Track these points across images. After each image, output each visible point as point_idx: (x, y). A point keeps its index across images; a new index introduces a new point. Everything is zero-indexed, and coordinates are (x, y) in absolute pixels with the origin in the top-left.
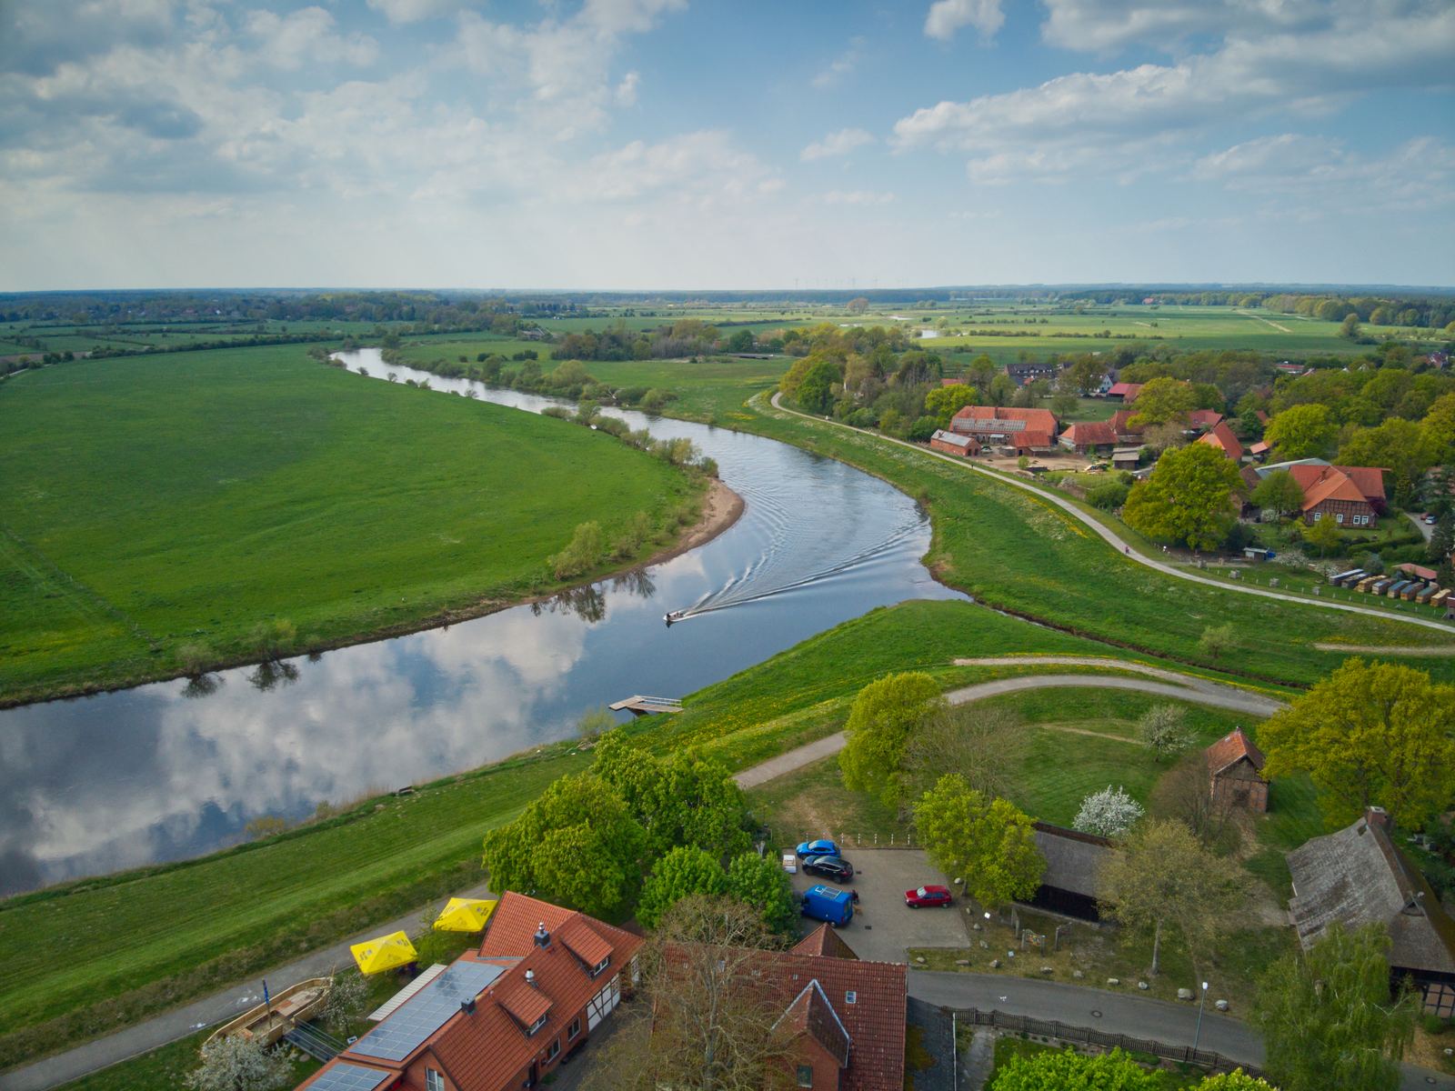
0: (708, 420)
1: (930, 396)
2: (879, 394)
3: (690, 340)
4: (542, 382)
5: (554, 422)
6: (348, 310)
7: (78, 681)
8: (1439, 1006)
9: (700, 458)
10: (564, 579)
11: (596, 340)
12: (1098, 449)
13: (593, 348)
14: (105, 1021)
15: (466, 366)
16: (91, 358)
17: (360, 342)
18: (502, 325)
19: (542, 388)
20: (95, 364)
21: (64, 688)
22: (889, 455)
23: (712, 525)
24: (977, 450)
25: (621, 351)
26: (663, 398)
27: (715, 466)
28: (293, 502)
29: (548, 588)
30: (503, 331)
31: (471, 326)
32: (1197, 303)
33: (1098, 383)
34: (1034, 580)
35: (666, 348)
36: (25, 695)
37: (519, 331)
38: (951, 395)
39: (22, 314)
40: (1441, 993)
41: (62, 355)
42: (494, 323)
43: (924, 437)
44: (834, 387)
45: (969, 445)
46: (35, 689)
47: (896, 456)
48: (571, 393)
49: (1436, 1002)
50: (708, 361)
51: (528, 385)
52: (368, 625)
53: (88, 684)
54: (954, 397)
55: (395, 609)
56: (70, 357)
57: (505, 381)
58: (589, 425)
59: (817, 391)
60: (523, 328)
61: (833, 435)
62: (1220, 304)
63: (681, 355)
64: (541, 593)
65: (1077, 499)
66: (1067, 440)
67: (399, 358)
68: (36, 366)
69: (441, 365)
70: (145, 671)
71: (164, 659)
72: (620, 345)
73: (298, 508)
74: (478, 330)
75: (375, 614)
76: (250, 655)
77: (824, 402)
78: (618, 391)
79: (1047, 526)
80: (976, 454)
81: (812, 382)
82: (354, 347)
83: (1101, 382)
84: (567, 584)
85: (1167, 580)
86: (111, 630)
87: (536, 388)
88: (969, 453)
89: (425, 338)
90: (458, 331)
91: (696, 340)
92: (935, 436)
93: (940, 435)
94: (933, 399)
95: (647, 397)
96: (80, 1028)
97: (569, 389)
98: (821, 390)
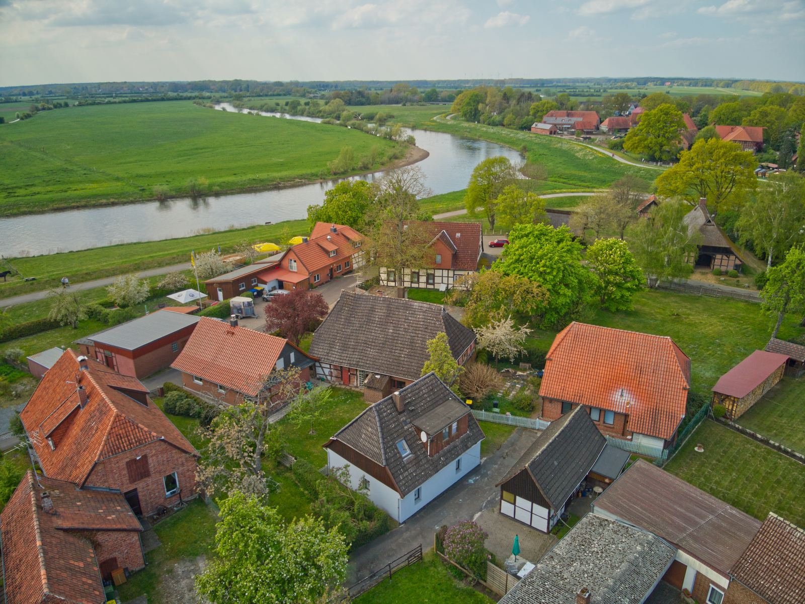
0: (411, 126)
1: (532, 107)
2: (505, 109)
3: (402, 94)
4: (320, 112)
5: (327, 126)
6: (212, 87)
7: (108, 199)
8: (721, 265)
9: (406, 135)
10: (335, 174)
11: (350, 94)
12: (620, 131)
13: (348, 98)
14: (150, 266)
15: (279, 108)
16: (78, 105)
17: (220, 100)
18: (298, 91)
19: (321, 114)
20: (80, 108)
21: (101, 201)
22: (508, 135)
23: (411, 160)
24: (555, 131)
25: (364, 100)
26: (387, 116)
27: (414, 140)
28: (197, 149)
29: (327, 177)
30: (298, 95)
31: (281, 93)
32: (696, 85)
33: (627, 108)
34: (573, 172)
35: (389, 98)
36: (83, 203)
37: (307, 94)
38: (543, 106)
39: (35, 92)
40: (722, 259)
41: (63, 105)
42: (293, 91)
43: (527, 127)
44: (480, 106)
45: (551, 128)
46: (87, 202)
47: (512, 135)
48: (336, 117)
49: (719, 264)
50: (412, 105)
51: (313, 114)
52: (241, 185)
53: (112, 200)
54: (545, 107)
55: (254, 179)
56: (67, 105)
57: (300, 113)
58: (347, 126)
59: (471, 109)
60: (310, 93)
61: (479, 129)
62: (708, 86)
63: (397, 103)
64: (324, 179)
65: (604, 147)
66: (604, 127)
67: (243, 105)
68: (50, 109)
69: (266, 106)
70: (138, 197)
71: (147, 193)
72: (363, 96)
73: (200, 151)
74: (285, 95)
75: (245, 181)
76: (187, 193)
77: (475, 115)
78: (362, 115)
79: (585, 155)
80: (555, 134)
81: (468, 104)
82: (218, 102)
83: (629, 108)
84: (336, 177)
85: (640, 169)
86: (119, 184)
87: (317, 115)
88: (551, 133)
89: (256, 98)
90: (274, 95)
91: (406, 94)
92: (534, 126)
93: (536, 125)
94: (534, 108)
95: (377, 116)
96: (139, 267)
97: (335, 115)
98: (473, 108)
